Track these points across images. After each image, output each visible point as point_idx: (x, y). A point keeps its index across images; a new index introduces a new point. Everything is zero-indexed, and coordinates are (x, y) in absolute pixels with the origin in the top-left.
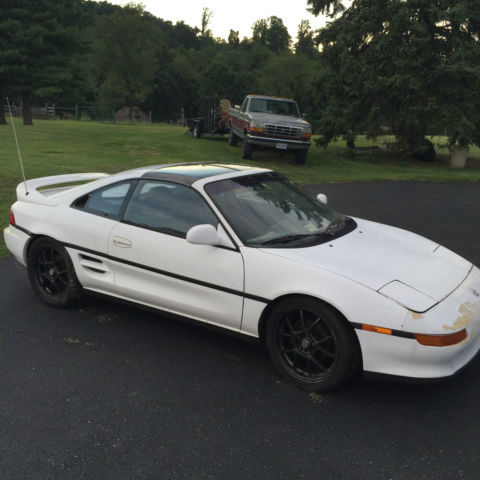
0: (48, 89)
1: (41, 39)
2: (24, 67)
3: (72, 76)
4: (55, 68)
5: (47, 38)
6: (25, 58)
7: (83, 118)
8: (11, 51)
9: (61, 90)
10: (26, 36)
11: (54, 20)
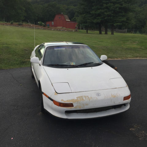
0: (117, 24)
1: (118, 8)
2: (112, 17)
3: (126, 19)
4: (121, 17)
5: (120, 8)
6: (113, 14)
7: (137, 33)
8: (109, 13)
9: (122, 24)
10: (113, 8)
11: (123, 2)
